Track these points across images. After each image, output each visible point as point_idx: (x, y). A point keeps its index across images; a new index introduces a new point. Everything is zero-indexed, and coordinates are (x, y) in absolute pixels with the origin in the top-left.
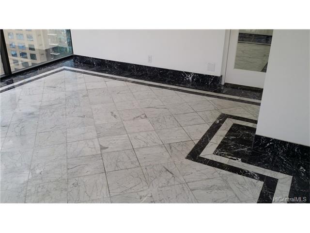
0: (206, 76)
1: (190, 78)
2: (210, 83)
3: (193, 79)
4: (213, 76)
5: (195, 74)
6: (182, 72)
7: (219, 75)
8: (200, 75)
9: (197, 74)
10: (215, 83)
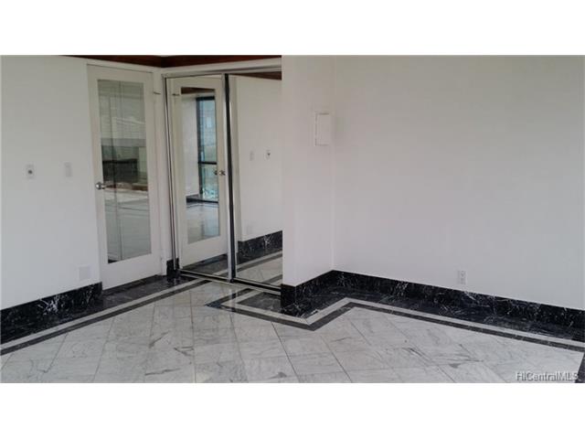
0: (81, 289)
1: (55, 306)
2: (88, 300)
3: (59, 307)
4: (92, 286)
5: (61, 294)
6: (38, 302)
7: (97, 281)
8: (69, 293)
9: (64, 294)
10: (96, 296)
